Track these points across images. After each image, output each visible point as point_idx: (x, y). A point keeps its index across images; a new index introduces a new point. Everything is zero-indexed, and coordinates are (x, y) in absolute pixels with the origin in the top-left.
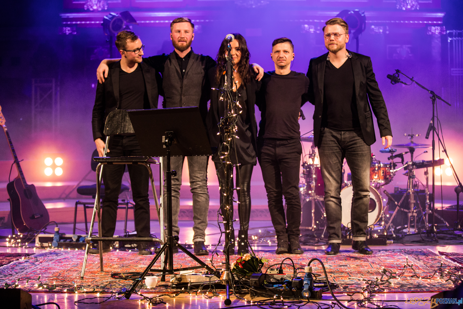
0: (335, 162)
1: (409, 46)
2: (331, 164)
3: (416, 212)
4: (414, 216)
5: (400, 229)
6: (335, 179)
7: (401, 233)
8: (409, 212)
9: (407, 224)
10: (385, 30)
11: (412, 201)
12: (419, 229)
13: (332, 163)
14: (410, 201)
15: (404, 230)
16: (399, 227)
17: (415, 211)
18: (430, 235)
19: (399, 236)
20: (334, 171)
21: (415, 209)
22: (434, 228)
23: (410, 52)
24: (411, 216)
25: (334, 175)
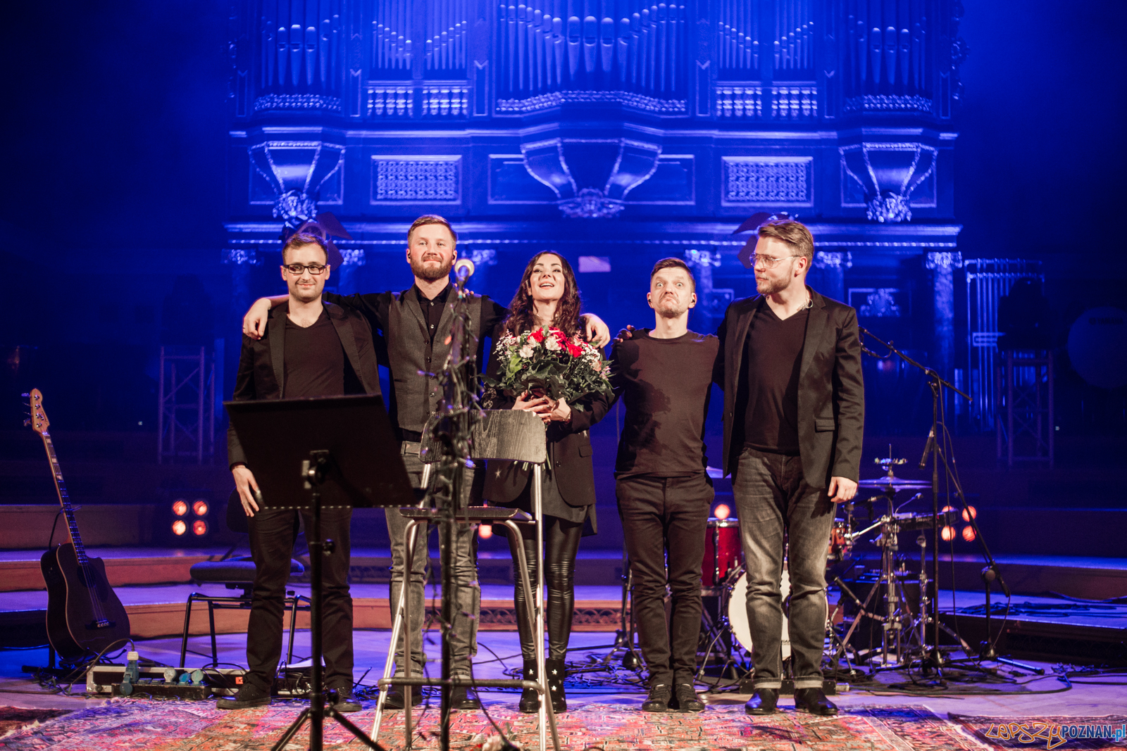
0: (768, 519)
1: (892, 290)
2: (759, 522)
3: (899, 622)
4: (896, 629)
5: (866, 656)
6: (767, 553)
7: (868, 664)
8: (886, 621)
9: (880, 646)
10: (845, 260)
11: (893, 598)
12: (907, 657)
13: (761, 520)
14: (887, 599)
15: (876, 659)
16: (866, 652)
17: (897, 619)
18: (929, 671)
19: (863, 673)
20: (765, 538)
21: (898, 615)
22: (939, 656)
23: (893, 302)
24: (889, 630)
25: (766, 545)
